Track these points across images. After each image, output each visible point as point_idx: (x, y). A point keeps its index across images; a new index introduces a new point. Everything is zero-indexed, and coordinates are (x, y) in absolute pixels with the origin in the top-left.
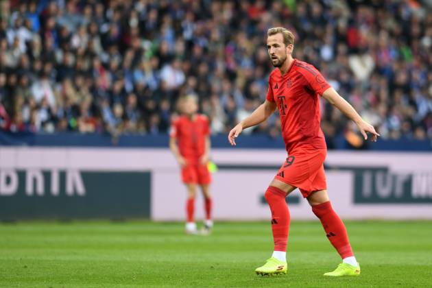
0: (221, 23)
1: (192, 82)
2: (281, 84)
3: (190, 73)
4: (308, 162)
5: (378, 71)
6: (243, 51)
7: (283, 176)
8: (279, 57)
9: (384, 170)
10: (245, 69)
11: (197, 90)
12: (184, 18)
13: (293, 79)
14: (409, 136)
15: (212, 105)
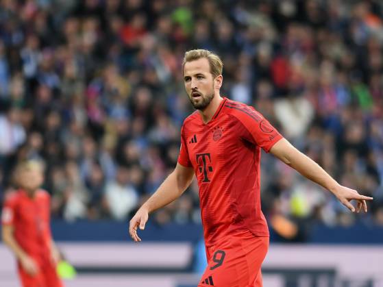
0: (79, 50)
1: (36, 141)
2: (202, 135)
3: (34, 127)
4: (246, 258)
5: (319, 122)
6: (114, 94)
7: (212, 284)
8: (204, 93)
9: (331, 273)
10: (117, 121)
11: (43, 154)
12: (23, 44)
13: (224, 127)
14: (367, 221)
15: (67, 176)
